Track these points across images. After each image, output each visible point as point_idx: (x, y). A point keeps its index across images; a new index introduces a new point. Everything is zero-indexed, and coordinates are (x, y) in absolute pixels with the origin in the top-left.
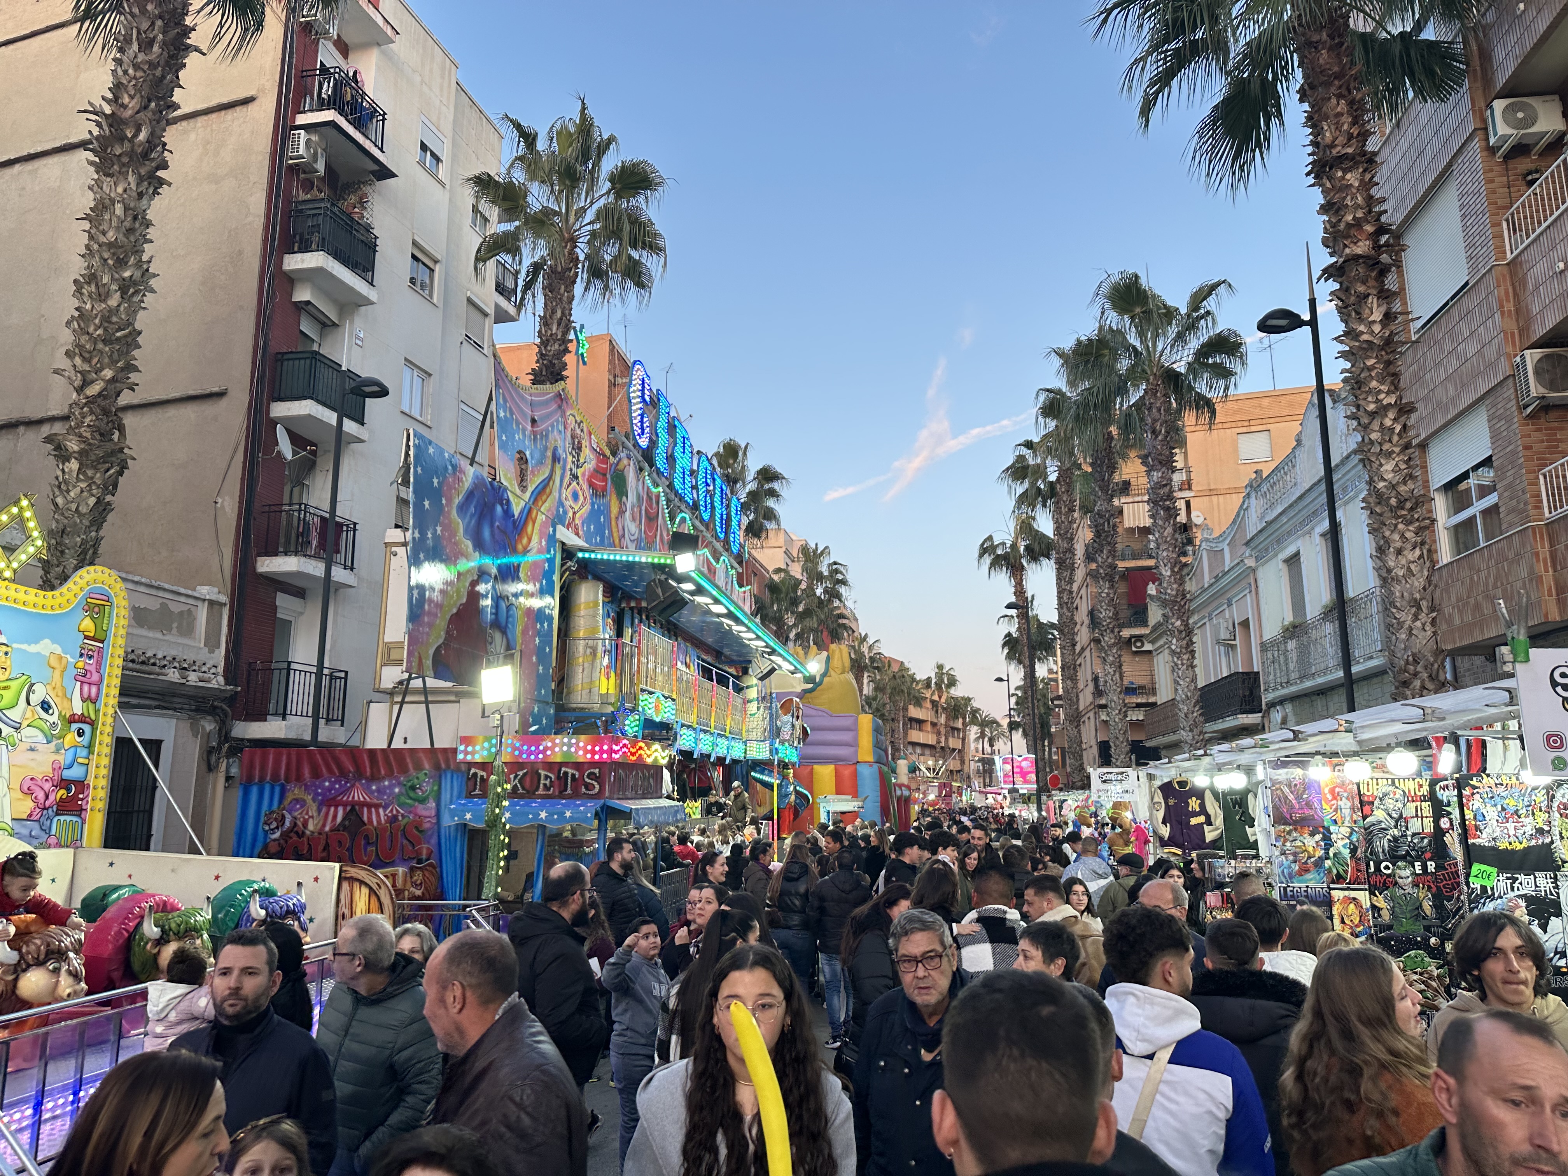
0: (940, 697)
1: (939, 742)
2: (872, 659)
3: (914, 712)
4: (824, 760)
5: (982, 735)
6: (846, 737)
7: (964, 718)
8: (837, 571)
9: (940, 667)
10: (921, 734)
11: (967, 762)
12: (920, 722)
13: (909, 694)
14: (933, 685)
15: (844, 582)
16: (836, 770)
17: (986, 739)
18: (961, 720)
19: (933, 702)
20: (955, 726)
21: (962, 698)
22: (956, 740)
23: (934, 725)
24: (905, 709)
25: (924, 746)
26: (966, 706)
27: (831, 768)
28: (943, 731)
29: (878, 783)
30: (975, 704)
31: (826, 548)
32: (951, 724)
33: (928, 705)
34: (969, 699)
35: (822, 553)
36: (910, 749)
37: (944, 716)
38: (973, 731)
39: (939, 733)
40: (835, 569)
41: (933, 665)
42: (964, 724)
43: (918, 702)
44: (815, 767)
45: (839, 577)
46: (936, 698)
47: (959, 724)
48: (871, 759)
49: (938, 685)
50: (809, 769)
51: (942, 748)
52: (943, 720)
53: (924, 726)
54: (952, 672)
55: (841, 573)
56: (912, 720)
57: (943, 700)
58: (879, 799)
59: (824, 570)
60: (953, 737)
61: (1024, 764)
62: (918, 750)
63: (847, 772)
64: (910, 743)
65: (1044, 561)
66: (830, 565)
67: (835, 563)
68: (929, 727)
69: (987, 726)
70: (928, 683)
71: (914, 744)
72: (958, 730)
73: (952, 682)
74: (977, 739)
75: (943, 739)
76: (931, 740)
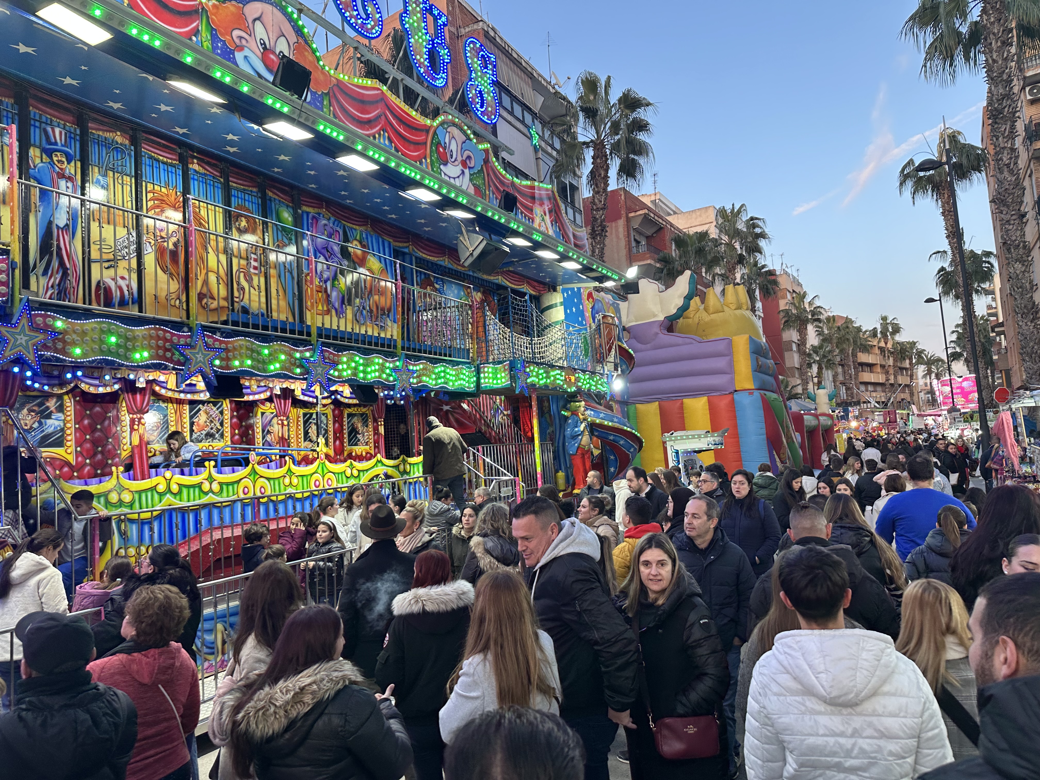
0: (886, 343)
1: (888, 380)
2: (813, 313)
3: (863, 358)
4: (695, 393)
5: (929, 372)
6: (720, 363)
7: (911, 359)
8: (754, 226)
9: (884, 319)
10: (872, 375)
11: (916, 394)
12: (870, 366)
13: (855, 342)
14: (879, 335)
15: (763, 235)
16: (709, 402)
17: (933, 376)
18: (908, 361)
19: (880, 348)
20: (903, 366)
21: (908, 343)
22: (905, 377)
23: (882, 366)
24: (854, 355)
25: (875, 384)
26: (912, 348)
27: (704, 399)
28: (891, 371)
29: (762, 412)
30: (920, 346)
31: (743, 206)
32: (899, 364)
33: (877, 351)
34: (915, 343)
35: (739, 211)
36: (863, 388)
37: (891, 359)
38: (921, 370)
39: (887, 373)
40: (752, 223)
41: (878, 317)
42: (911, 363)
43: (866, 349)
44: (687, 401)
45: (758, 230)
46: (882, 344)
47: (907, 364)
48: (750, 385)
49: (884, 334)
50: (678, 404)
51: (892, 385)
52: (891, 362)
53: (874, 369)
54: (895, 322)
55: (758, 226)
56: (862, 364)
57: (890, 345)
58: (764, 431)
59: (741, 226)
60: (902, 375)
61: (965, 384)
62: (870, 388)
63: (723, 403)
64: (862, 383)
65: (976, 176)
66: (748, 221)
67: (752, 219)
68: (879, 369)
69: (933, 363)
70: (874, 333)
71: (866, 384)
72: (906, 369)
73: (897, 330)
74: (924, 376)
75: (892, 377)
76: (881, 378)
